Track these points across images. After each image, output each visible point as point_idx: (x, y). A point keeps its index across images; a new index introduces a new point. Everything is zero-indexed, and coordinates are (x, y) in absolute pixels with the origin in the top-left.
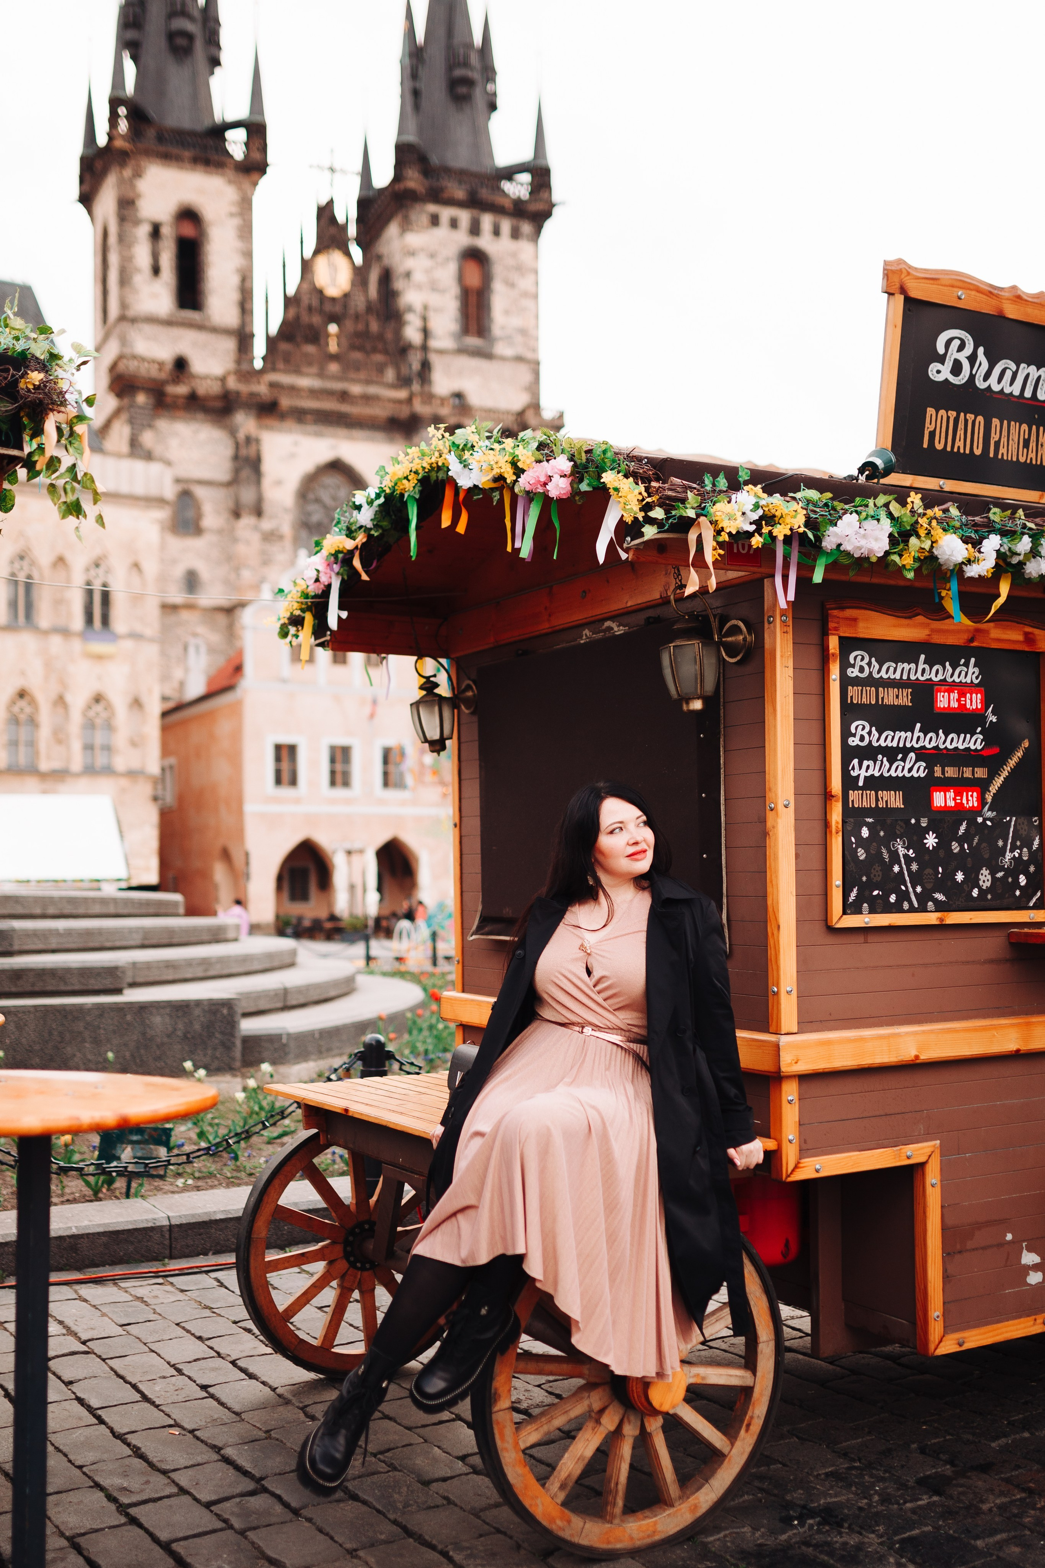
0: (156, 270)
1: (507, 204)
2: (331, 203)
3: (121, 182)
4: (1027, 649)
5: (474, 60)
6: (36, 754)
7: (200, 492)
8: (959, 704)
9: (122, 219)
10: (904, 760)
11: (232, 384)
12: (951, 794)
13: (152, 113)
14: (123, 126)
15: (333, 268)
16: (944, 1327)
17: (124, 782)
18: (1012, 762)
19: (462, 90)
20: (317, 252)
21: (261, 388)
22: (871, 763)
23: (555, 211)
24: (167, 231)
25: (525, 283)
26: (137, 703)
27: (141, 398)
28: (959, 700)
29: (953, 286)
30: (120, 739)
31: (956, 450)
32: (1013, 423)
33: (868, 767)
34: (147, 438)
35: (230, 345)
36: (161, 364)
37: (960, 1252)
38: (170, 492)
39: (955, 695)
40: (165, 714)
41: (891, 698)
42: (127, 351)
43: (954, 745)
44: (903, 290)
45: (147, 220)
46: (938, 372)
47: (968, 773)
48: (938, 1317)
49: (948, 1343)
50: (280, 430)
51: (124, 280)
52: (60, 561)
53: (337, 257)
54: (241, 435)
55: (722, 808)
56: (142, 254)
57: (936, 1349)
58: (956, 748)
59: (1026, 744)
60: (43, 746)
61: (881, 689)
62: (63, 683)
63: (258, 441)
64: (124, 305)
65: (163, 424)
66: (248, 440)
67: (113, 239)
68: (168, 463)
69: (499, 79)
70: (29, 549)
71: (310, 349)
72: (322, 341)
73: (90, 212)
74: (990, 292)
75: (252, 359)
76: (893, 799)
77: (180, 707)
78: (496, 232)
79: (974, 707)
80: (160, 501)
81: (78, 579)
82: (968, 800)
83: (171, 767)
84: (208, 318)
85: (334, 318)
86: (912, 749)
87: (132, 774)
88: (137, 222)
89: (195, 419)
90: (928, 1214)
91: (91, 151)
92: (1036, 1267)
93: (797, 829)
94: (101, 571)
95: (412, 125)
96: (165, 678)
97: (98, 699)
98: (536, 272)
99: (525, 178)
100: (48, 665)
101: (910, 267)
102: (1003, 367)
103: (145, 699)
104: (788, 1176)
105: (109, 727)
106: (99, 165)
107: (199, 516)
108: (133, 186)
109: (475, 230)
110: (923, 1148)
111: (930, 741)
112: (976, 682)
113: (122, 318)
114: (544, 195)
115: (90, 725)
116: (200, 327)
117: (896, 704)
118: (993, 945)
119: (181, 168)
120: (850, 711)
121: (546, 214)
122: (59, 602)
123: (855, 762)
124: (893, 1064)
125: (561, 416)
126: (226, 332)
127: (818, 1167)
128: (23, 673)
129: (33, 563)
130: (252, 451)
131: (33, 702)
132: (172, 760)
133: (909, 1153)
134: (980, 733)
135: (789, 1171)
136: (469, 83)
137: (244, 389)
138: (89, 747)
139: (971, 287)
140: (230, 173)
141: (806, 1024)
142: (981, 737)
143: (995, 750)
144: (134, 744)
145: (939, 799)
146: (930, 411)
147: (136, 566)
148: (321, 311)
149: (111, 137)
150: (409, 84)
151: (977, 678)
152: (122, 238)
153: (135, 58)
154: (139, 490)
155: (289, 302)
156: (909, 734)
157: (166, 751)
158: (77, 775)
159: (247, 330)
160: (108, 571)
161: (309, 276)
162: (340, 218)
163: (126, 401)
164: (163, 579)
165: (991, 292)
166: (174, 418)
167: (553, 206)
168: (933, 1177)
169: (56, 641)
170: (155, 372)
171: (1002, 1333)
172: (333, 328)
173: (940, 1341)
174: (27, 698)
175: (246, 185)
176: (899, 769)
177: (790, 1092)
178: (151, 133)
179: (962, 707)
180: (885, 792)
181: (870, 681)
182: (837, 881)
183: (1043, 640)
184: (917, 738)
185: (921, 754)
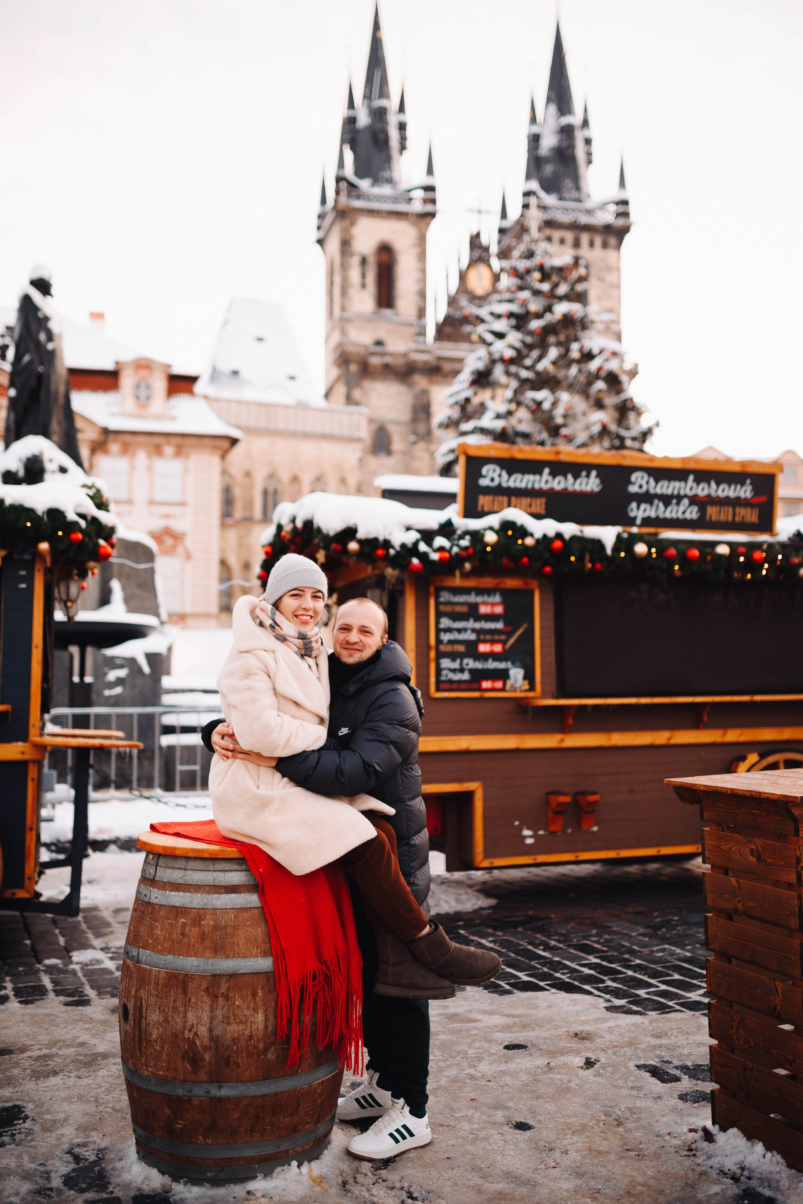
0: (364, 286)
1: (599, 227)
2: (478, 235)
3: (344, 228)
7: (392, 429)
9: (343, 253)
12: (489, 646)
14: (343, 195)
15: (480, 276)
16: (485, 856)
18: (519, 633)
20: (469, 266)
21: (431, 359)
24: (371, 260)
25: (611, 278)
27: (354, 368)
28: (491, 609)
34: (357, 394)
35: (410, 333)
36: (366, 345)
39: (489, 607)
41: (460, 609)
42: (346, 338)
43: (490, 627)
45: (358, 254)
46: (484, 482)
47: (497, 637)
48: (481, 851)
49: (487, 862)
50: (444, 385)
51: (344, 292)
52: (295, 479)
53: (483, 268)
54: (418, 390)
56: (355, 274)
57: (480, 864)
59: (525, 627)
61: (455, 606)
63: (429, 393)
64: (343, 310)
65: (367, 384)
66: (423, 392)
67: (337, 266)
69: (594, 144)
73: (323, 249)
75: (426, 340)
78: (592, 244)
79: (499, 612)
80: (358, 440)
82: (497, 648)
84: (399, 314)
88: (351, 255)
89: (388, 380)
90: (476, 811)
91: (324, 211)
92: (530, 837)
94: (320, 485)
95: (534, 178)
98: (618, 270)
99: (612, 208)
102: (516, 477)
106: (329, 219)
107: (389, 443)
108: (350, 232)
109: (577, 244)
110: (474, 785)
111: (478, 625)
112: (500, 602)
113: (342, 318)
114: (625, 218)
117: (462, 611)
119: (381, 218)
120: (439, 615)
121: (626, 231)
123: (443, 634)
124: (457, 751)
125: (636, 366)
126: (408, 324)
129: (278, 480)
130: (425, 399)
133: (467, 787)
134: (502, 622)
137: (420, 359)
139: (497, 448)
140: (412, 218)
142: (502, 624)
143: (510, 628)
145: (482, 648)
147: (343, 480)
149: (336, 201)
150: (532, 151)
151: (500, 600)
152: (342, 264)
153: (353, 150)
155: (450, 300)
159: (423, 322)
160: (324, 484)
161: (464, 282)
162: (486, 242)
163: (345, 370)
166: (373, 381)
167: (631, 225)
170: (362, 351)
173: (482, 861)
175: (422, 227)
179: (493, 612)
181: (450, 603)
182: (433, 680)
183: (534, 584)
184: (471, 624)
185: (474, 630)
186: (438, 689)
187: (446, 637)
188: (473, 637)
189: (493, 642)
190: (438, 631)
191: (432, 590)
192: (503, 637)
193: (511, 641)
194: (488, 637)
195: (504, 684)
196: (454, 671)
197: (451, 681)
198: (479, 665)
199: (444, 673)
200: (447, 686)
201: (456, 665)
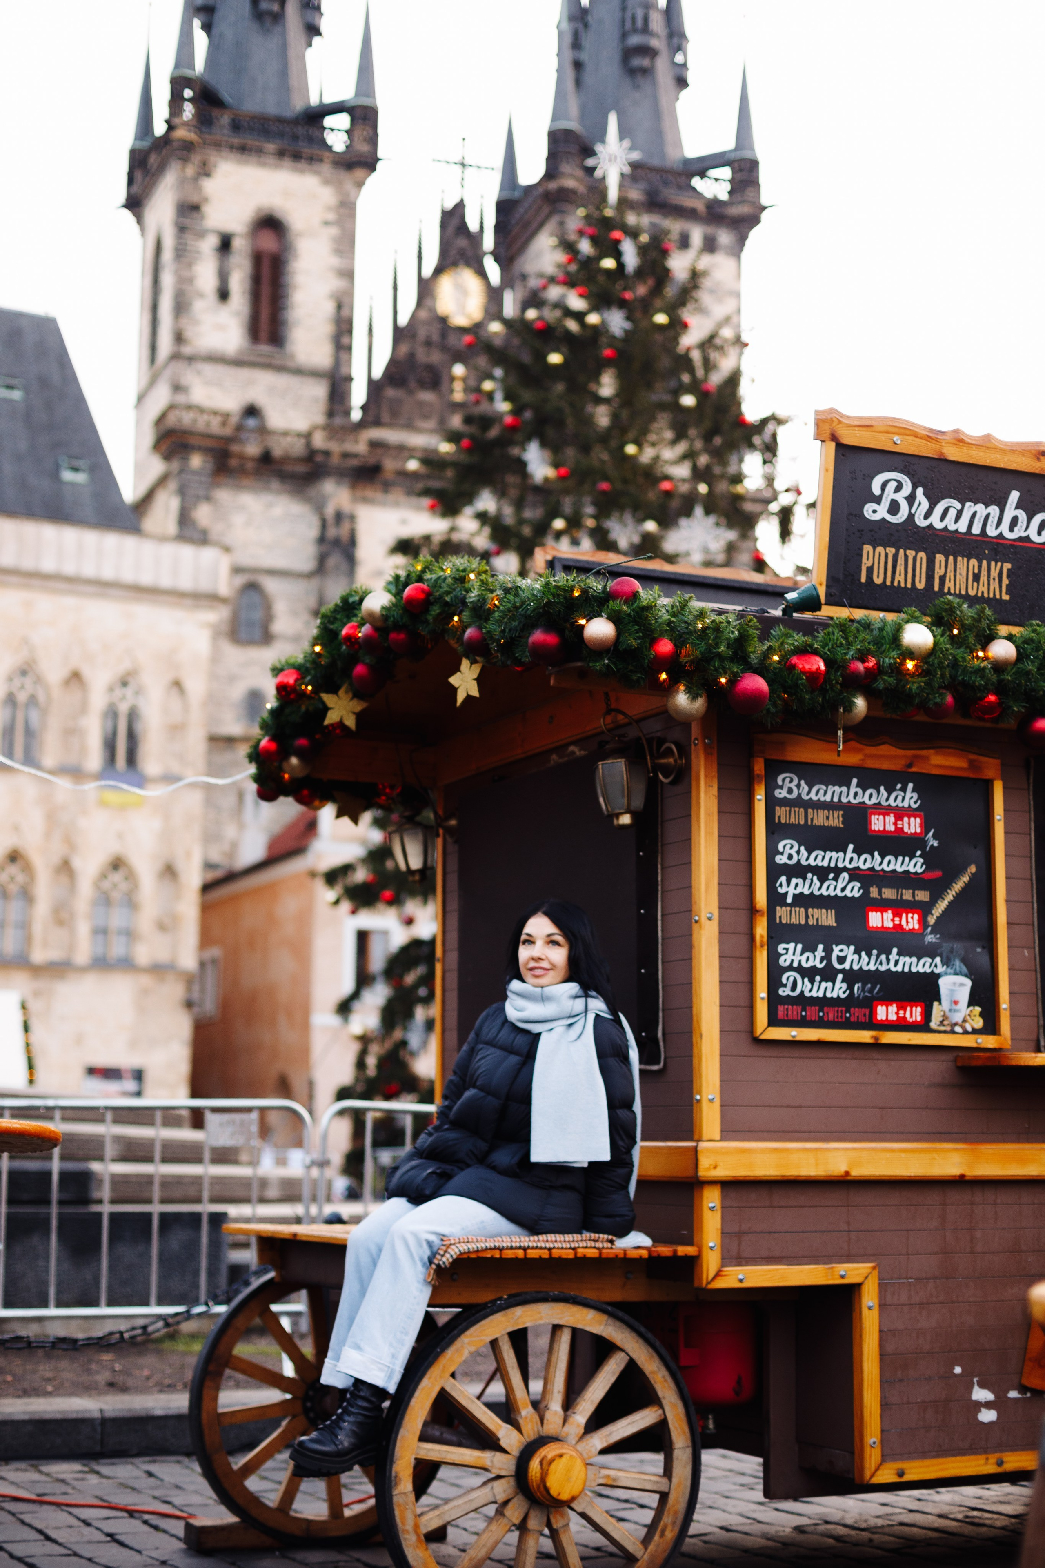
0: (224, 295)
1: (700, 206)
2: (460, 206)
3: (182, 182)
4: (972, 776)
5: (657, 23)
6: (28, 939)
7: (271, 585)
8: (896, 828)
9: (181, 229)
10: (836, 879)
11: (319, 441)
12: (889, 915)
13: (225, 95)
14: (188, 111)
15: (462, 291)
16: (882, 1455)
17: (146, 980)
18: (958, 886)
19: (638, 62)
20: (439, 271)
21: (360, 446)
22: (800, 881)
23: (764, 216)
24: (238, 244)
25: (722, 308)
26: (169, 872)
27: (196, 461)
28: (895, 824)
29: (888, 432)
30: (145, 920)
31: (896, 584)
32: (959, 559)
33: (797, 885)
34: (203, 514)
35: (319, 391)
36: (226, 416)
37: (901, 1380)
38: (225, 586)
39: (891, 819)
40: (207, 888)
41: (821, 819)
42: (181, 399)
43: (891, 867)
44: (834, 438)
45: (213, 231)
46: (874, 511)
47: (907, 895)
48: (874, 1443)
49: (886, 1472)
50: (383, 504)
51: (181, 307)
52: (76, 678)
53: (468, 278)
54: (330, 511)
55: (659, 923)
56: (205, 274)
57: (872, 1476)
58: (894, 871)
59: (973, 869)
60: (38, 929)
61: (810, 810)
62: (70, 843)
63: (352, 518)
64: (179, 338)
65: (224, 495)
66: (339, 516)
67: (168, 255)
68: (227, 549)
69: (690, 48)
70: (34, 661)
71: (427, 396)
72: (444, 387)
73: (139, 220)
74: (928, 436)
75: (347, 412)
76: (824, 917)
77: (231, 877)
79: (913, 831)
80: (212, 598)
81: (98, 700)
82: (907, 922)
83: (214, 961)
84: (292, 357)
85: (458, 357)
86: (845, 869)
87: (158, 970)
88: (201, 234)
89: (267, 489)
90: (864, 1337)
91: (146, 144)
92: (988, 1405)
93: (721, 942)
94: (129, 692)
95: (573, 107)
96: (210, 837)
97: (117, 864)
98: (738, 295)
99: (725, 173)
100: (51, 818)
101: (842, 415)
102: (946, 506)
103: (181, 866)
104: (709, 1283)
105: (131, 903)
106: (153, 159)
107: (268, 617)
108: (199, 189)
110: (858, 1269)
111: (865, 862)
112: (915, 806)
113: (176, 356)
114: (750, 193)
115: (104, 900)
116: (280, 369)
117: (826, 824)
118: (937, 1068)
119: (263, 165)
120: (775, 830)
121: (753, 220)
122: (71, 732)
123: (783, 879)
124: (822, 1178)
126: (315, 374)
127: (741, 1277)
128: (16, 829)
129: (39, 680)
130: (344, 531)
131: (28, 869)
132: (215, 952)
133: (842, 1273)
134: (920, 856)
135: (710, 1277)
136: (648, 52)
137: (335, 447)
138: (101, 932)
139: (908, 432)
140: (326, 168)
141: (729, 1132)
142: (922, 860)
143: (938, 873)
144: (162, 927)
145: (875, 919)
146: (867, 548)
147: (177, 684)
148: (444, 348)
149: (171, 127)
150: (569, 55)
151: (916, 802)
152: (181, 252)
153: (207, 27)
154: (185, 583)
155: (399, 334)
156: (841, 854)
157: (206, 938)
158: (83, 970)
159: (344, 371)
160: (138, 693)
161: (428, 302)
162: (473, 225)
163: (175, 465)
164: (212, 700)
165: (932, 436)
166: (239, 488)
167: (761, 208)
168: (869, 1298)
169: (64, 784)
170: (216, 427)
171: (947, 1469)
172: (459, 370)
173: (877, 1469)
174: (19, 863)
175: (349, 186)
176: (830, 889)
177: (711, 1199)
178: (225, 119)
179: (899, 830)
180: (815, 910)
181: (798, 802)
182: (762, 993)
183: (990, 768)
184: (848, 858)
185: (855, 874)
186: (773, 1021)
187: (790, 888)
188: (854, 891)
189: (899, 907)
190: (774, 871)
191: (759, 767)
192: (922, 896)
193: (941, 906)
194: (889, 893)
195: (927, 1015)
196: (809, 973)
197: (802, 1000)
198: (867, 963)
199: (788, 977)
200: (794, 1012)
201: (815, 960)
